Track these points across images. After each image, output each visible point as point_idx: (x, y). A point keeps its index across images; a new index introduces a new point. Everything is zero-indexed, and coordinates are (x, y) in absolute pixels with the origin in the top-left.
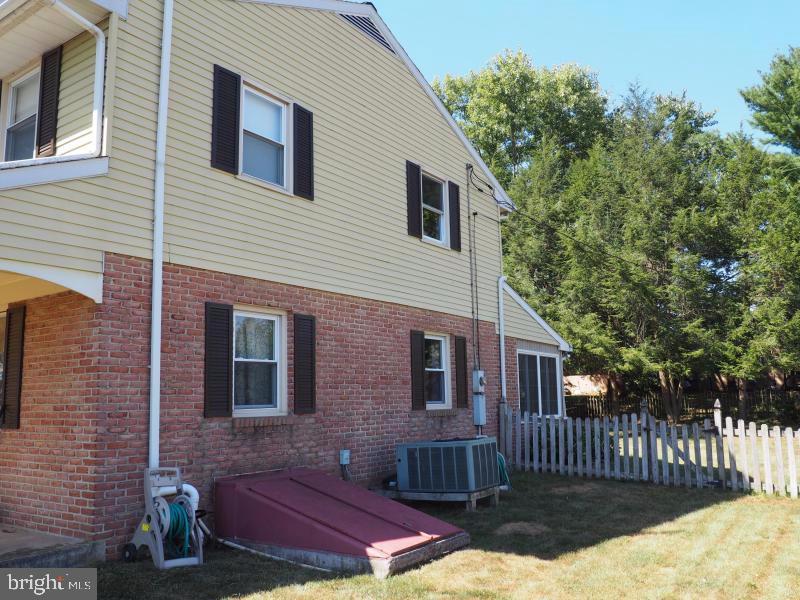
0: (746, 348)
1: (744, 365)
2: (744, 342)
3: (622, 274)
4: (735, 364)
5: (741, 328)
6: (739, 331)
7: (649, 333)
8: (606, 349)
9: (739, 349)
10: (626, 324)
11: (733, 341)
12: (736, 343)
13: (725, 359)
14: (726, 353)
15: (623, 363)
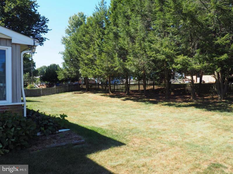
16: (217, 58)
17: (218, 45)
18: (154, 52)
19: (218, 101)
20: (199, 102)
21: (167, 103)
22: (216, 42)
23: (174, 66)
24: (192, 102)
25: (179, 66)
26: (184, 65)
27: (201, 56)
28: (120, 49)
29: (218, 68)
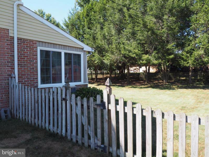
0: (191, 54)
1: (189, 62)
2: (190, 52)
3: (144, 25)
4: (186, 61)
5: (190, 47)
6: (189, 48)
7: (155, 49)
8: (137, 55)
9: (188, 55)
10: (145, 45)
11: (186, 52)
12: (187, 53)
13: (183, 59)
14: (183, 57)
15: (143, 60)
16: (167, 57)
17: (168, 49)
18: (127, 52)
19: (164, 84)
20: (152, 85)
21: (131, 86)
22: (167, 47)
23: (141, 62)
24: (148, 85)
25: (144, 62)
26: (147, 61)
27: (156, 55)
28: (96, 47)
29: (167, 63)
